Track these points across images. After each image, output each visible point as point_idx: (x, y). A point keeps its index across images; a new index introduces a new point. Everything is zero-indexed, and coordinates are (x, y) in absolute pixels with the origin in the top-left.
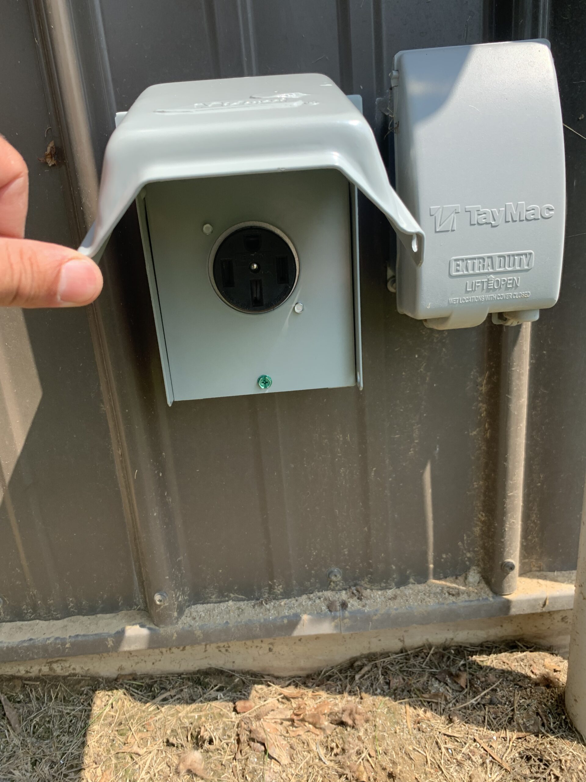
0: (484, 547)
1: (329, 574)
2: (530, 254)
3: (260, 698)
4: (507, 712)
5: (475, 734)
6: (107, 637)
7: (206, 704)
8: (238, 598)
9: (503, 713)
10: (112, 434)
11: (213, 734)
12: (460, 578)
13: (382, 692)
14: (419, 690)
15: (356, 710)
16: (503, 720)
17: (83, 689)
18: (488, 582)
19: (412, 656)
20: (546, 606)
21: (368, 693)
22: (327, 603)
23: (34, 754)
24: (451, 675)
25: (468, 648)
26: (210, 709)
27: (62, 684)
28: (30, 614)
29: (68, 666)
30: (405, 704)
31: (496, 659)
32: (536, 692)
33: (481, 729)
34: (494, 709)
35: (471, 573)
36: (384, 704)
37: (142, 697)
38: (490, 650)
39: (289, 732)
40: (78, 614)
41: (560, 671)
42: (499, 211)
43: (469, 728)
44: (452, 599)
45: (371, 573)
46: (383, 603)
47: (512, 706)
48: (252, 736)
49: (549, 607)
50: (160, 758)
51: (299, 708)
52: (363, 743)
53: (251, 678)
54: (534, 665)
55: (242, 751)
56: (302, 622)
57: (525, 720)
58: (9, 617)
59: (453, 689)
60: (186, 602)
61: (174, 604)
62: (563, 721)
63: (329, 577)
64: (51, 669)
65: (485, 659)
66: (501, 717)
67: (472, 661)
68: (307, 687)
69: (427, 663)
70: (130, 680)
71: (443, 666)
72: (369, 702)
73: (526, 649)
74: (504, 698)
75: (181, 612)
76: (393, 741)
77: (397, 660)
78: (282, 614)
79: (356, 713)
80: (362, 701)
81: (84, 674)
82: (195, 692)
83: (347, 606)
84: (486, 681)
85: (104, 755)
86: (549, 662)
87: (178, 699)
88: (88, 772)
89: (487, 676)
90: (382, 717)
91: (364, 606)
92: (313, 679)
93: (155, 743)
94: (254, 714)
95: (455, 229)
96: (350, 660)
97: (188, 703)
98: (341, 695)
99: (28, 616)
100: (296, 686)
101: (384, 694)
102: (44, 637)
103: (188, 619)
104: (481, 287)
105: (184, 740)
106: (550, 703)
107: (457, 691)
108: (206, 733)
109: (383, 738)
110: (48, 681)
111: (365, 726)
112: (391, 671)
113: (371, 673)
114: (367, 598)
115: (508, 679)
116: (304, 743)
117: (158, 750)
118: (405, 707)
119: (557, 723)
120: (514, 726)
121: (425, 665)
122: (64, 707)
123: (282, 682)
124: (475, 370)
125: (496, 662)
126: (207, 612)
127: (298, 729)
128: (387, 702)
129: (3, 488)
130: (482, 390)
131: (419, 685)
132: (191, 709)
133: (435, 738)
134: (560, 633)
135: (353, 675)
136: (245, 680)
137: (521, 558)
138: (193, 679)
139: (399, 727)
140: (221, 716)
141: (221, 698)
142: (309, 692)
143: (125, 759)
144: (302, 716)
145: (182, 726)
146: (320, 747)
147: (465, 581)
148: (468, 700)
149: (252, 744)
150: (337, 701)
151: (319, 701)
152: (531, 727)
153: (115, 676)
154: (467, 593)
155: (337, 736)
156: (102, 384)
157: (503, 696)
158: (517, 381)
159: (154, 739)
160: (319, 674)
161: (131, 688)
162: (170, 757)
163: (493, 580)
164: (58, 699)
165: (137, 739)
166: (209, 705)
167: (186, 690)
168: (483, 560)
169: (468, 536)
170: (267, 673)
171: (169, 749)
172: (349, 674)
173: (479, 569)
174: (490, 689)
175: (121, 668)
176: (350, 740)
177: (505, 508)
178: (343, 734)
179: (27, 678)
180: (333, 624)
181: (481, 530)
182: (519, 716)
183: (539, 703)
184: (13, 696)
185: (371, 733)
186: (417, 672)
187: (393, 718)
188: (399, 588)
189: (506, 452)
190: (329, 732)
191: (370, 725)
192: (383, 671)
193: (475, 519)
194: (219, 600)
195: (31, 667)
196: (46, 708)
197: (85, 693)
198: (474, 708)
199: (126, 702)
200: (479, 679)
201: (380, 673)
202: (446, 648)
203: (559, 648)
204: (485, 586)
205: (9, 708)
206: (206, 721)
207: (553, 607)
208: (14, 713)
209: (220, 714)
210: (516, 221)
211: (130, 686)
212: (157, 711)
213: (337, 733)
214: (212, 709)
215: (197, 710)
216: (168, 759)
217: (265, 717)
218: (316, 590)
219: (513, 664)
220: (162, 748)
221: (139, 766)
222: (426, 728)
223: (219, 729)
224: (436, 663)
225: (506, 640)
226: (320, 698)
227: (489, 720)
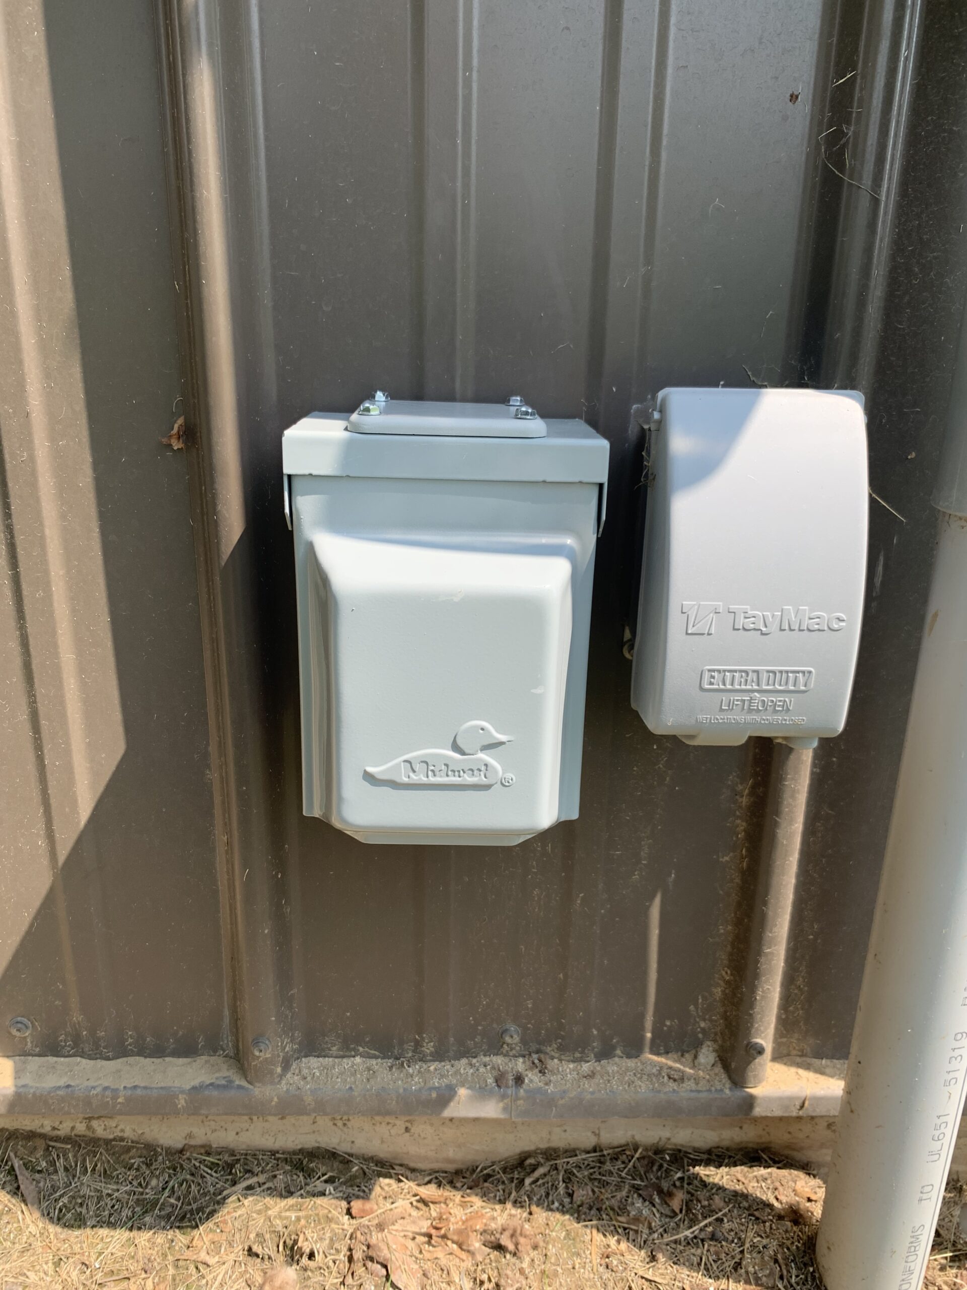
0: (725, 1017)
1: (502, 1034)
2: (810, 672)
3: (385, 1198)
4: (733, 1254)
5: (685, 1281)
6: (177, 1093)
7: (308, 1200)
8: (368, 1053)
9: (727, 1254)
10: (217, 811)
11: (316, 1246)
12: (687, 1055)
13: (561, 1207)
14: (612, 1209)
15: (521, 1231)
16: (727, 1264)
17: (133, 1161)
18: (726, 1067)
19: (608, 1158)
20: (804, 1108)
21: (541, 1207)
22: (495, 1073)
23: (58, 1250)
24: (660, 1192)
25: (690, 1153)
26: (313, 1209)
27: (103, 1151)
28: (69, 1049)
29: (114, 1125)
30: (592, 1227)
31: (728, 1174)
32: (778, 1229)
33: (695, 1274)
34: (716, 1248)
35: (703, 1051)
36: (562, 1224)
37: (217, 1180)
38: (721, 1160)
39: (423, 1251)
40: (139, 1054)
41: (816, 1201)
42: (773, 616)
43: (677, 1271)
44: (671, 1084)
45: (563, 1038)
46: (575, 1082)
47: (742, 1246)
48: (370, 1254)
49: (808, 1110)
50: (237, 1273)
51: (440, 1219)
52: (527, 1278)
53: (375, 1168)
54: (781, 1188)
55: (355, 1274)
56: (457, 1098)
57: (756, 1268)
58: (38, 1049)
59: (662, 1213)
60: (295, 1052)
61: (279, 1056)
62: (810, 1275)
63: (502, 1037)
64: (89, 1128)
65: (712, 1173)
66: (724, 1259)
67: (693, 1174)
68: (455, 1187)
69: (629, 1171)
70: (201, 1154)
71: (652, 1177)
72: (540, 1219)
73: (772, 1164)
74: (732, 1233)
75: (286, 1067)
76: (568, 1280)
77: (586, 1163)
78: (430, 1084)
79: (521, 1234)
80: (531, 1217)
81: (134, 1139)
82: (293, 1180)
83: (523, 1082)
84: (710, 1205)
85: (158, 1260)
86: (802, 1187)
87: (268, 1189)
88: (134, 1283)
89: (711, 1199)
90: (556, 1244)
91: (546, 1084)
92: (464, 1177)
93: (232, 1249)
94: (376, 1221)
95: (713, 632)
96: (520, 1154)
97: (281, 1196)
98: (502, 1205)
99: (65, 1052)
100: (439, 1185)
101: (563, 1210)
102: (86, 1083)
103: (296, 1078)
104: (740, 707)
105: (273, 1250)
106: (794, 1247)
107: (667, 1216)
108: (306, 1243)
109: (556, 1273)
110: (83, 1145)
111: (532, 1255)
112: (577, 1177)
113: (548, 1178)
114: (552, 1072)
115: (741, 1205)
116: (442, 1270)
117: (235, 1261)
118: (591, 1233)
119: (801, 1276)
120: (741, 1275)
121: (626, 1174)
122: (103, 1185)
123: (420, 1177)
124: (734, 774)
125: (728, 1179)
126: (323, 1070)
127: (436, 1249)
128: (567, 1223)
129: (54, 872)
130: (742, 802)
131: (614, 1203)
132: (286, 1205)
133: (628, 1281)
134: (822, 1146)
135: (522, 1177)
136: (367, 1170)
137: (778, 1036)
138: (291, 1161)
139: (579, 1261)
140: (329, 1220)
141: (330, 1193)
142: (457, 1196)
143: (187, 1269)
144: (443, 1232)
145: (272, 1229)
146: (465, 1278)
147: (693, 1061)
148: (681, 1230)
149: (369, 1264)
150: (495, 1214)
151: (470, 1210)
152: (764, 1279)
153: (180, 1146)
154: (695, 1079)
155: (490, 1264)
156: (211, 743)
157: (732, 1230)
158: (790, 800)
159: (231, 1245)
160: (474, 1171)
161: (202, 1167)
162: (252, 1272)
163: (733, 1065)
164: (96, 1172)
165: (207, 1243)
166: (312, 1202)
167: (281, 1177)
168: (721, 1034)
169: (705, 999)
170: (398, 1162)
171: (251, 1261)
172: (517, 1176)
173: (715, 1046)
174: (714, 1217)
175: (190, 1136)
176: (509, 1272)
177: (758, 968)
178: (500, 1262)
179: (53, 1138)
180: (501, 1105)
181: (723, 991)
182: (749, 1261)
183: (780, 1246)
184: (31, 1161)
185: (539, 1265)
186: (614, 1183)
187: (572, 1247)
188: (600, 1061)
189: (766, 892)
190: (479, 1258)
191: (539, 1254)
192: (565, 1177)
193: (717, 976)
194: (341, 1053)
195: (61, 1123)
196: (78, 1184)
197: (135, 1166)
198: (688, 1243)
199: (193, 1187)
200: (700, 1202)
201: (561, 1178)
202: (659, 1151)
203: (820, 1165)
204: (722, 1071)
205: (25, 1179)
206: (307, 1225)
207: (814, 1111)
208: (33, 1187)
209: (327, 1217)
210: (794, 630)
211: (200, 1162)
212: (238, 1204)
213: (491, 1261)
214: (316, 1208)
215: (295, 1208)
216: (248, 1276)
217: (390, 1227)
218: (482, 1053)
219: (752, 1184)
220: (241, 1259)
221: (207, 1281)
222: (617, 1266)
223: (325, 1239)
224: (642, 1173)
225: (746, 1148)
226: (471, 1206)
227: (707, 1263)
